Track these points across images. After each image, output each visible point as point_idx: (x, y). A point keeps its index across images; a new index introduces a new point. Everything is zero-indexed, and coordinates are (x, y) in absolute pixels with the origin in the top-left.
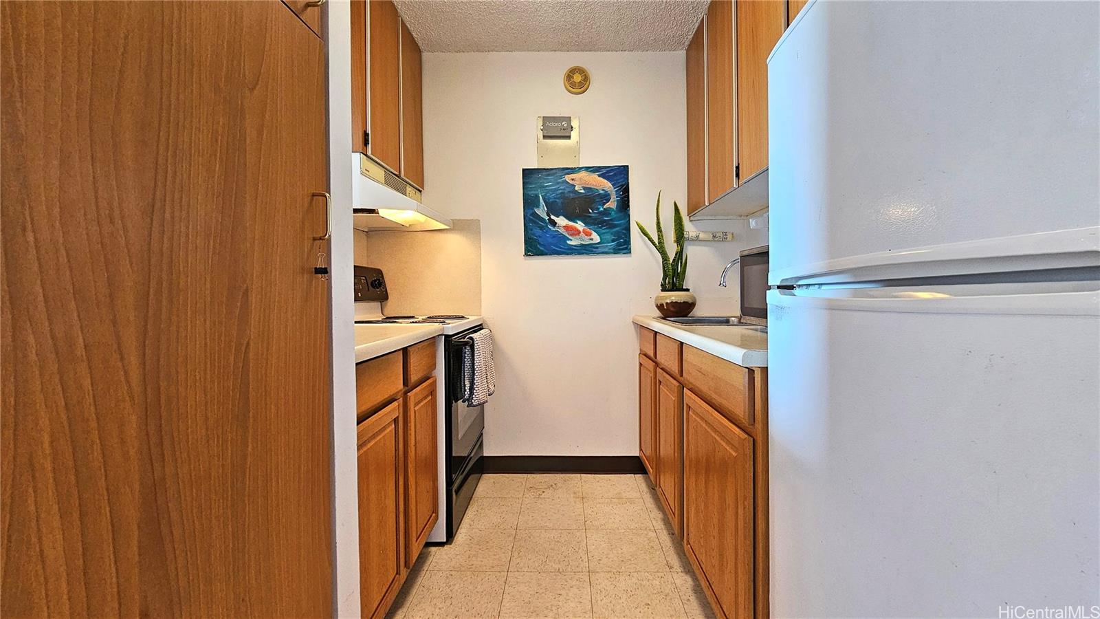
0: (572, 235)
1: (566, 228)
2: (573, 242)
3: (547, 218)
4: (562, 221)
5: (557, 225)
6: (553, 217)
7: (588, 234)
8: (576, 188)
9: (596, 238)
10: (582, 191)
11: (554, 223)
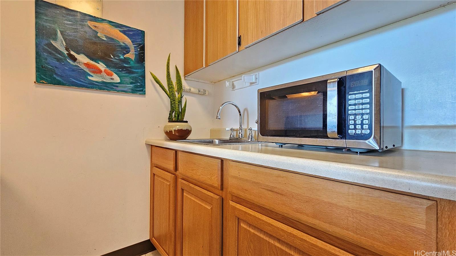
0: (94, 72)
1: (87, 65)
2: (95, 78)
3: (66, 52)
4: (82, 59)
5: (77, 61)
6: (72, 53)
7: (108, 74)
8: (99, 35)
9: (117, 79)
10: (105, 39)
11: (74, 59)
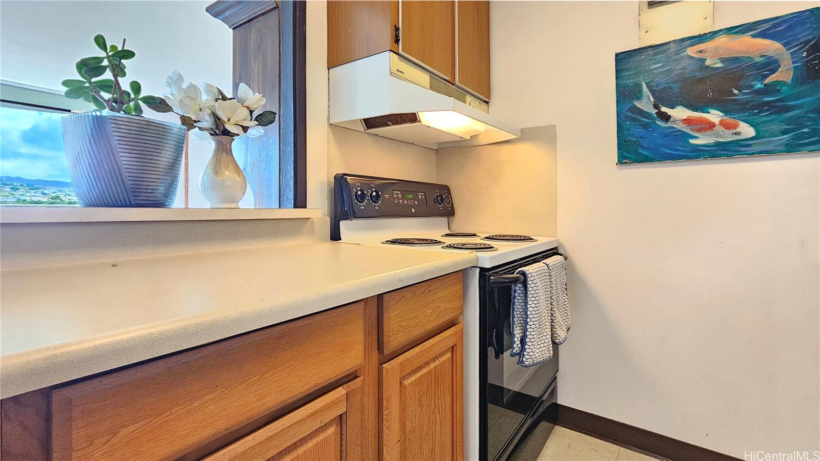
0: (699, 131)
1: (688, 121)
2: (702, 140)
3: (654, 111)
4: (679, 113)
5: (672, 119)
6: (664, 109)
7: (727, 126)
8: (708, 63)
9: (747, 130)
10: (719, 65)
11: (666, 118)
